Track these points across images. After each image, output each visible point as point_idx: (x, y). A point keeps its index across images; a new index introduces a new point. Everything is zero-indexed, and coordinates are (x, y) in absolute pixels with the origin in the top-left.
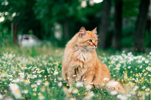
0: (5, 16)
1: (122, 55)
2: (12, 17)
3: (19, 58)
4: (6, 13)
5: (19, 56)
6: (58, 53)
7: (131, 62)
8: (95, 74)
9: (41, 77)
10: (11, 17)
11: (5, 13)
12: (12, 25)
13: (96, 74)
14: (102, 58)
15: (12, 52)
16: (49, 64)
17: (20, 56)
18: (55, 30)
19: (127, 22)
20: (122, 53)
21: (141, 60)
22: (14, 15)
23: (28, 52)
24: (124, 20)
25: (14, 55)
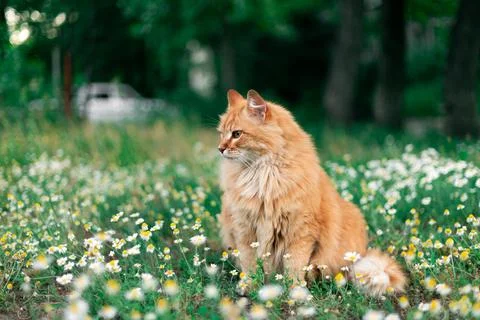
0: (33, 25)
1: (405, 157)
2: (54, 25)
3: (81, 172)
4: (36, 16)
5: (81, 162)
6: (202, 153)
7: (433, 182)
8: (319, 236)
9: (152, 251)
10: (51, 27)
11: (30, 13)
12: (56, 56)
13: (323, 238)
14: (341, 170)
15: (60, 152)
16: (177, 195)
17: (86, 164)
18: (191, 66)
19: (419, 35)
20: (403, 151)
21: (464, 177)
22: (60, 19)
23: (109, 146)
24: (411, 29)
25: (67, 163)
